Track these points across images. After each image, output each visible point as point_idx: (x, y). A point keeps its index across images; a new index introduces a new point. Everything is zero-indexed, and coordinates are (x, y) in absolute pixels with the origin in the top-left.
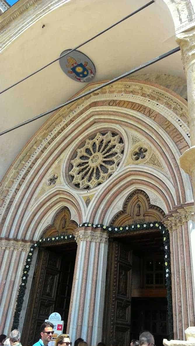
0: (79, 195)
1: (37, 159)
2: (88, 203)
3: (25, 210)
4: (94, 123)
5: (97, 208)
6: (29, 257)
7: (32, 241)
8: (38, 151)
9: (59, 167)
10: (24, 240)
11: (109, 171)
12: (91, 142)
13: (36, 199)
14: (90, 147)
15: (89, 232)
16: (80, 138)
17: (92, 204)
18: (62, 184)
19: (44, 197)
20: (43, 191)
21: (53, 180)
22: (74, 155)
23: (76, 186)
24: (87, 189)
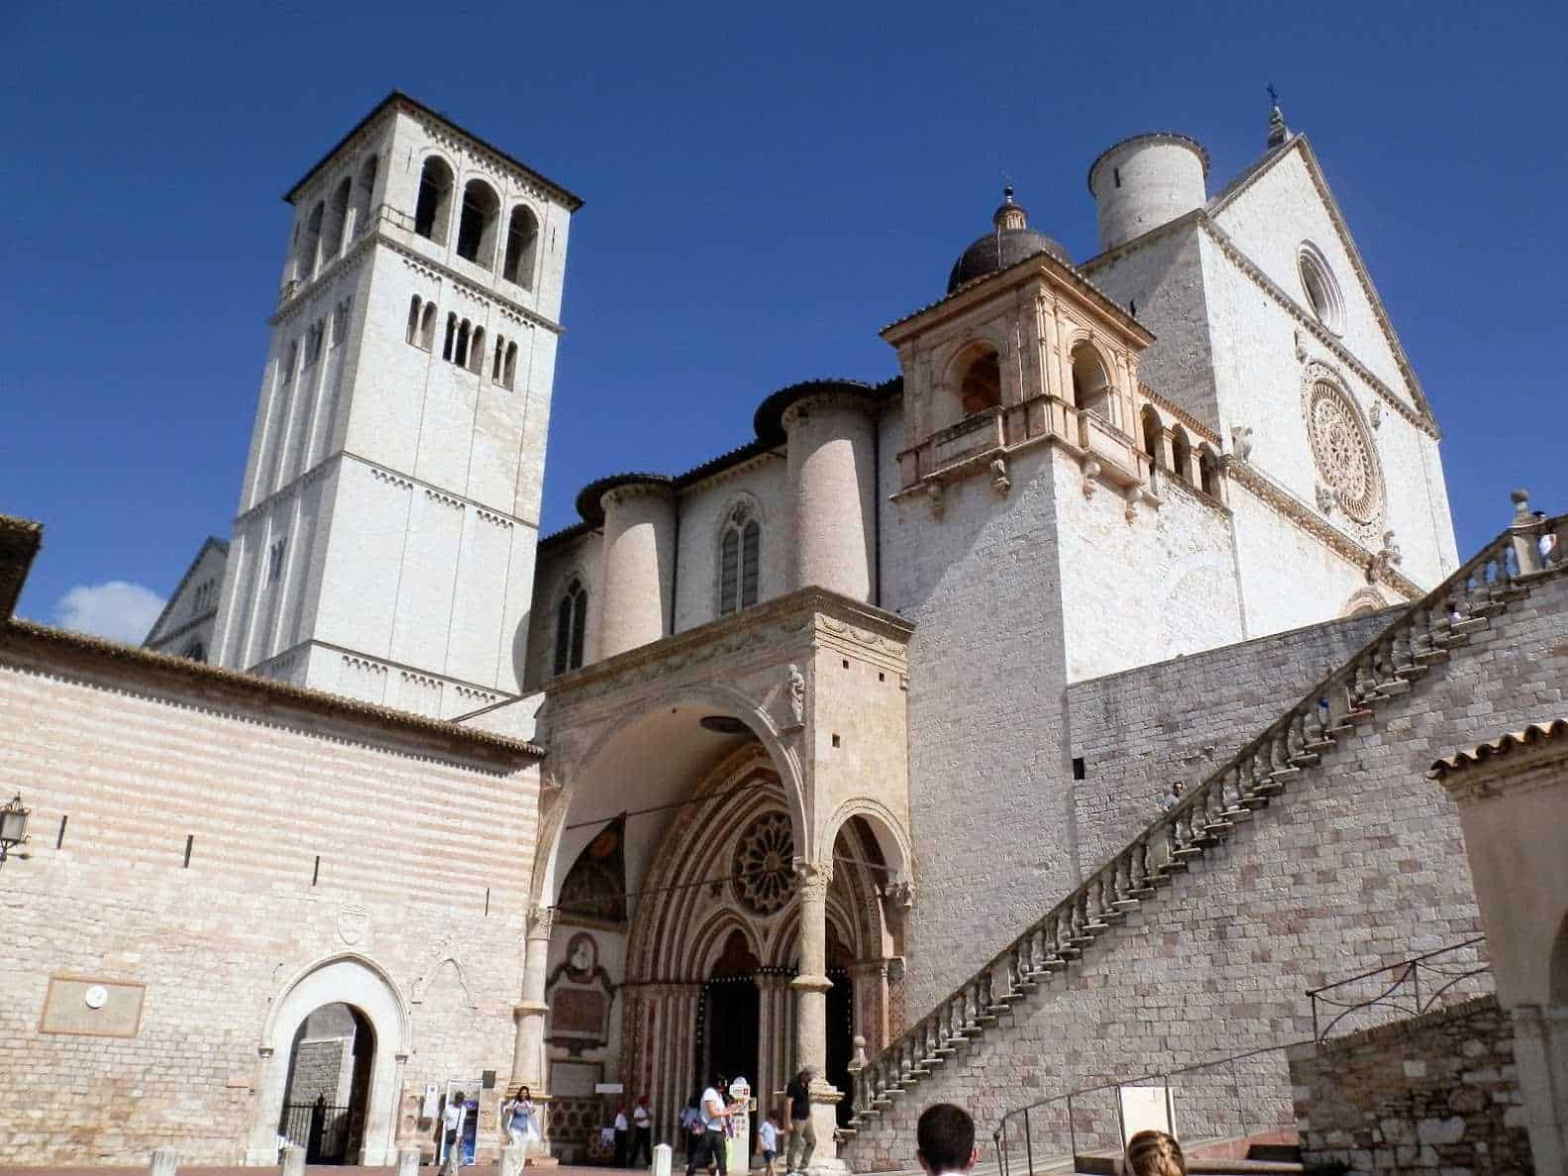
0: (754, 921)
1: (688, 853)
2: (766, 935)
3: (684, 935)
4: (762, 801)
5: (778, 943)
6: (701, 1005)
7: (700, 981)
8: (688, 838)
9: (721, 866)
10: (689, 981)
11: (790, 888)
12: (764, 829)
13: (698, 917)
14: (755, 847)
15: (770, 978)
16: (748, 821)
17: (772, 939)
18: (729, 899)
19: (706, 917)
20: (704, 908)
21: (717, 889)
22: (742, 848)
23: (749, 904)
24: (764, 911)
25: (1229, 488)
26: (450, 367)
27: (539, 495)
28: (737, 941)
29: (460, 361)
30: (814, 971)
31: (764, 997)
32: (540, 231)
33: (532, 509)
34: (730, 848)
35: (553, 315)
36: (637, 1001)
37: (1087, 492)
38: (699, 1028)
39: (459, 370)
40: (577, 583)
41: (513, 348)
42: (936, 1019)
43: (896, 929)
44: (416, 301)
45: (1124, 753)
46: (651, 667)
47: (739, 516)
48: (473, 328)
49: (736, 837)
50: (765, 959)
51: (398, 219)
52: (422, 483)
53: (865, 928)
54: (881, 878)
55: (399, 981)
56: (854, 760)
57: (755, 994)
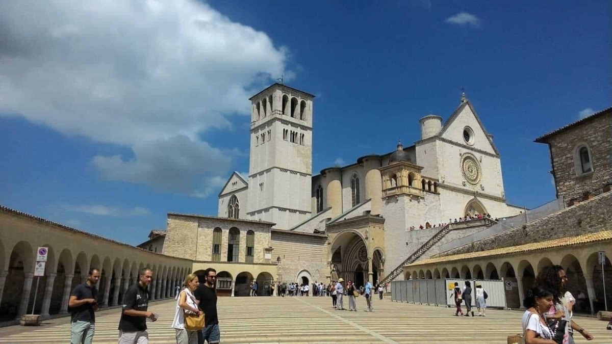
3: (351, 264)
5: (366, 266)
7: (354, 271)
8: (350, 250)
9: (357, 253)
10: (352, 271)
13: (353, 262)
14: (361, 252)
15: (365, 272)
16: (360, 248)
17: (364, 266)
18: (358, 259)
19: (355, 261)
21: (356, 257)
22: (359, 251)
23: (361, 260)
24: (364, 261)
25: (440, 190)
26: (291, 143)
27: (311, 167)
28: (360, 265)
29: (293, 142)
30: (371, 272)
31: (364, 274)
32: (307, 105)
33: (310, 171)
34: (358, 251)
35: (310, 125)
36: (344, 274)
37: (411, 201)
38: (354, 278)
39: (293, 143)
40: (320, 186)
41: (303, 135)
42: (387, 277)
43: (383, 266)
44: (284, 130)
45: (413, 242)
46: (345, 225)
47: (355, 176)
48: (295, 133)
49: (358, 250)
50: (364, 269)
51: (279, 112)
52: (289, 170)
53: (379, 264)
54: (380, 258)
55: (311, 273)
56: (376, 242)
57: (363, 274)
